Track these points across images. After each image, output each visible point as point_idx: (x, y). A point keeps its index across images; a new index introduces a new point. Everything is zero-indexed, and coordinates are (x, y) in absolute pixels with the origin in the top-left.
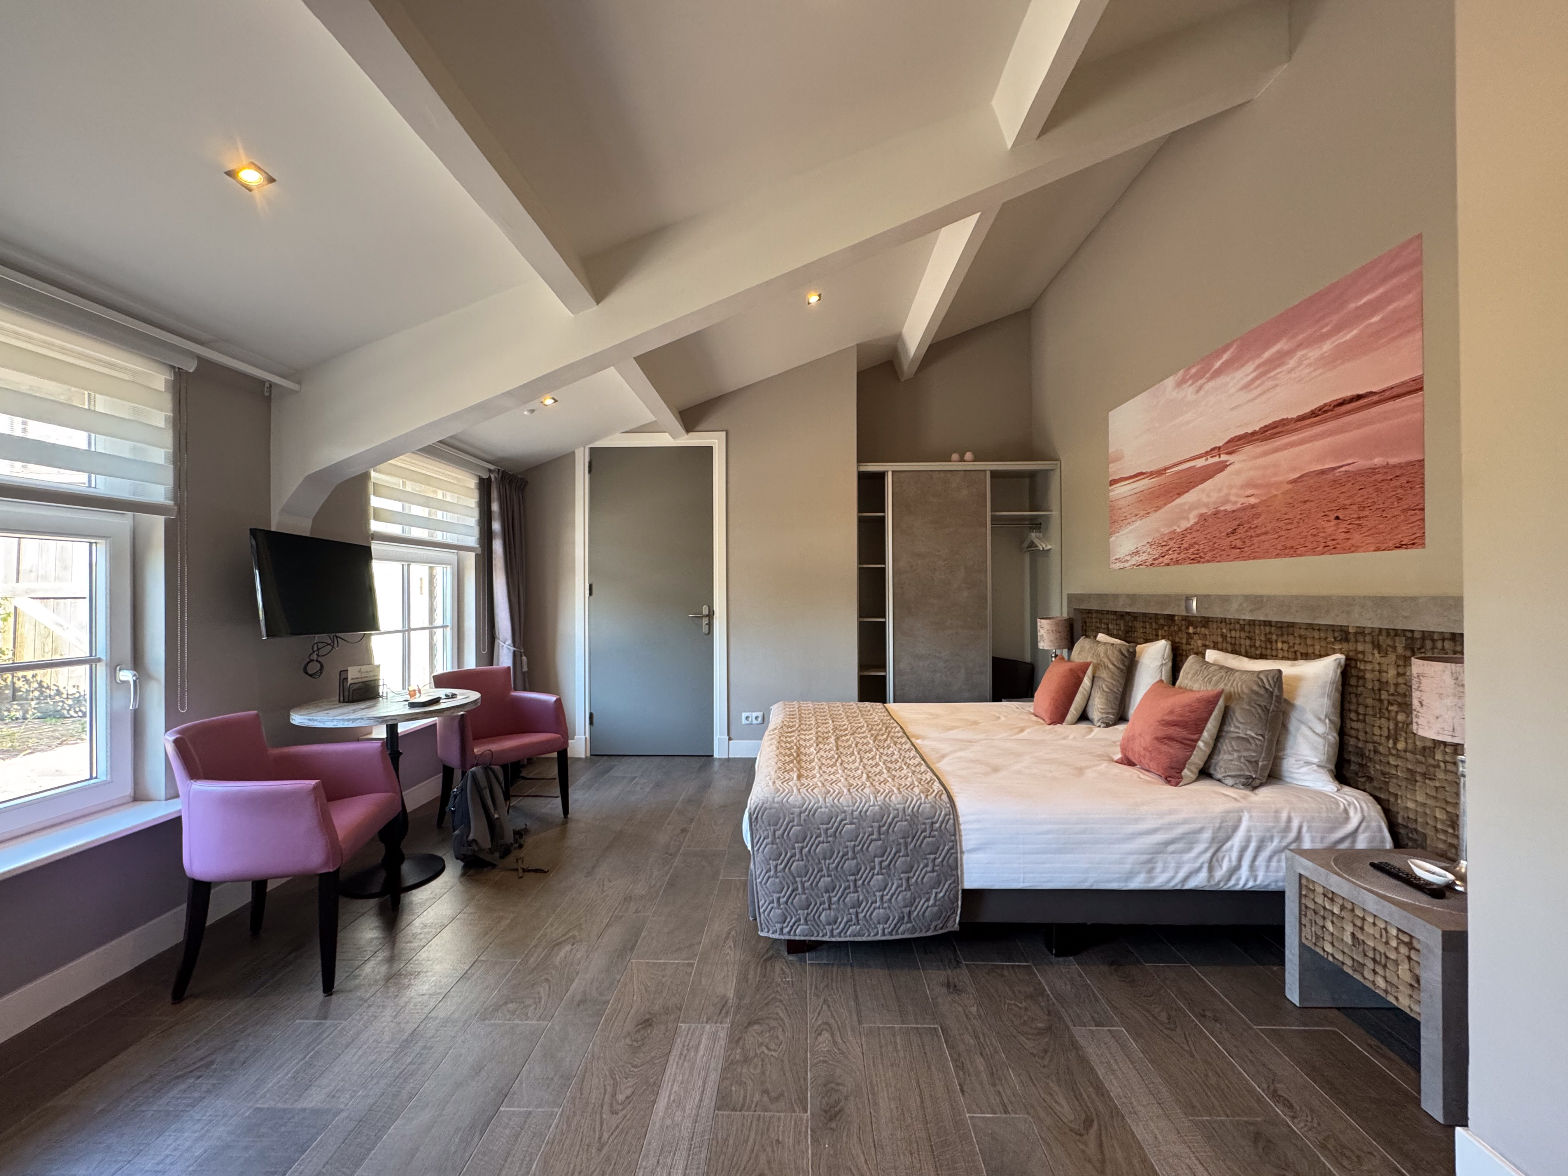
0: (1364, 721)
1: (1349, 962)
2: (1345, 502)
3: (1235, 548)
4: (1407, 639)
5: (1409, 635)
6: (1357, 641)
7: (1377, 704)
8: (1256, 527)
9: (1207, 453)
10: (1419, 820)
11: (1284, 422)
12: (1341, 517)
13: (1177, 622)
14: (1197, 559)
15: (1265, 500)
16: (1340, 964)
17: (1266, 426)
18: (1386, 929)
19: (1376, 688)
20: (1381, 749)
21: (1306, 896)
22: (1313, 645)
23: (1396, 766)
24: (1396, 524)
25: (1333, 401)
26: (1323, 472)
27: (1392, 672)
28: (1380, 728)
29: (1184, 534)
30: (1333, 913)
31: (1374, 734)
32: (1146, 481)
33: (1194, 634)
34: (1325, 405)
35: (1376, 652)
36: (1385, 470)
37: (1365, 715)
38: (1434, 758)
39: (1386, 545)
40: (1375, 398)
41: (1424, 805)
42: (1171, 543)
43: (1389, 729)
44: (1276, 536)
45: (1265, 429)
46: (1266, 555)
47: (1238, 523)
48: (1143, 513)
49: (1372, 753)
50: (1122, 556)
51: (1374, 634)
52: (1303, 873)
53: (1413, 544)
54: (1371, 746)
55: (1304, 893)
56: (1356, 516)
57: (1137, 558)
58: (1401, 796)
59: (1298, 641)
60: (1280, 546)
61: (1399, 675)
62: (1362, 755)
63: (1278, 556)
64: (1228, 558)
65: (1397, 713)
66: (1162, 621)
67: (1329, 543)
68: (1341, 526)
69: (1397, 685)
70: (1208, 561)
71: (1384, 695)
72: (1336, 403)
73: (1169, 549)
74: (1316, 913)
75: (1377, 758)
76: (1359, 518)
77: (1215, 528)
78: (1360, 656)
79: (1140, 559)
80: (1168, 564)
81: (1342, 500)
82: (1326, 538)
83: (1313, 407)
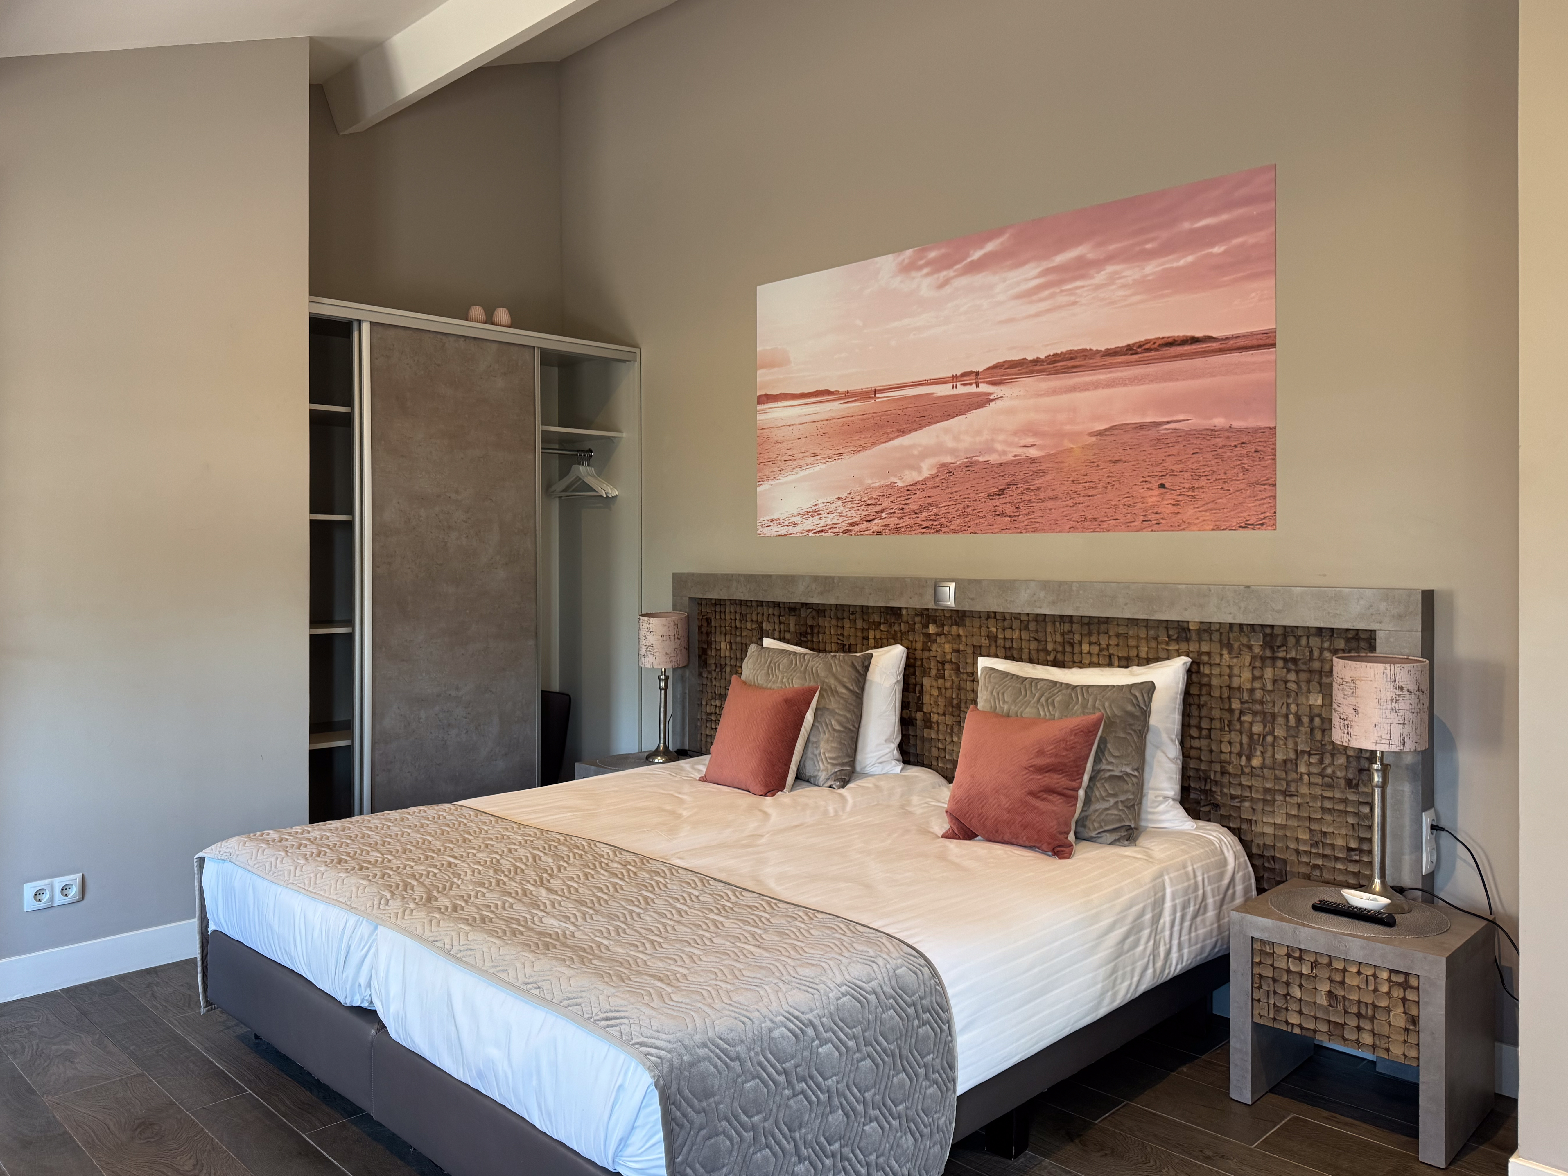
0: (1209, 737)
1: (1323, 1028)
2: (1173, 468)
3: (1002, 514)
4: (1265, 635)
5: (1268, 631)
6: (1200, 640)
7: (1226, 715)
8: (1039, 489)
9: (954, 378)
10: (1279, 845)
11: (1086, 354)
12: (1167, 485)
13: (905, 619)
14: (935, 526)
15: (1055, 455)
16: (1309, 1034)
17: (1055, 355)
18: (1374, 976)
19: (1226, 695)
20: (1231, 769)
21: (1260, 963)
22: (1137, 647)
23: (1250, 787)
24: (1241, 500)
25: (1158, 339)
26: (1142, 426)
27: (1247, 675)
28: (1230, 743)
29: (910, 490)
30: (1301, 974)
31: (1221, 752)
32: (836, 405)
33: (938, 635)
34: (1148, 341)
35: (1225, 652)
36: (1227, 434)
37: (1210, 730)
38: (1296, 772)
39: (1228, 524)
40: (1215, 345)
41: (1284, 827)
42: (886, 503)
43: (1241, 744)
44: (1070, 503)
45: (1054, 359)
46: (1054, 527)
47: (1008, 480)
48: (830, 453)
49: (1218, 776)
50: (783, 517)
51: (1221, 630)
52: (1257, 935)
53: (1262, 524)
54: (1217, 767)
55: (1257, 960)
56: (1187, 485)
57: (816, 520)
58: (1256, 821)
59: (1113, 642)
60: (1075, 517)
61: (1254, 678)
62: (1206, 779)
63: (1072, 529)
64: (990, 529)
65: (1251, 724)
66: (876, 618)
67: (1151, 517)
68: (1168, 496)
69: (1252, 691)
70: (955, 531)
71: (1236, 705)
72: (1160, 342)
73: (882, 511)
74: (1274, 980)
75: (1225, 780)
76: (1193, 489)
77: (968, 485)
78: (1205, 658)
79: (822, 523)
80: (879, 533)
81: (1169, 464)
82: (1146, 511)
83: (1131, 341)
